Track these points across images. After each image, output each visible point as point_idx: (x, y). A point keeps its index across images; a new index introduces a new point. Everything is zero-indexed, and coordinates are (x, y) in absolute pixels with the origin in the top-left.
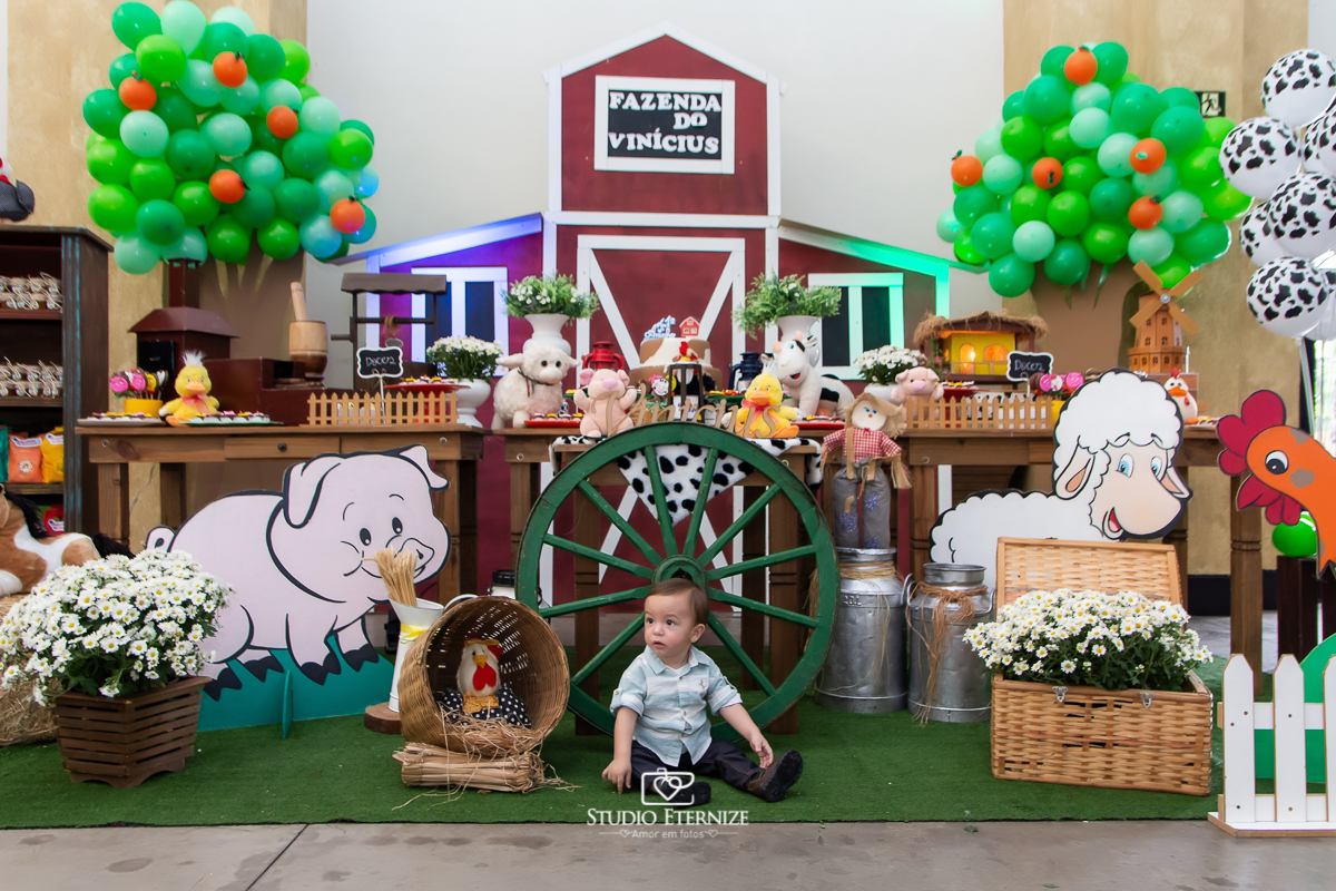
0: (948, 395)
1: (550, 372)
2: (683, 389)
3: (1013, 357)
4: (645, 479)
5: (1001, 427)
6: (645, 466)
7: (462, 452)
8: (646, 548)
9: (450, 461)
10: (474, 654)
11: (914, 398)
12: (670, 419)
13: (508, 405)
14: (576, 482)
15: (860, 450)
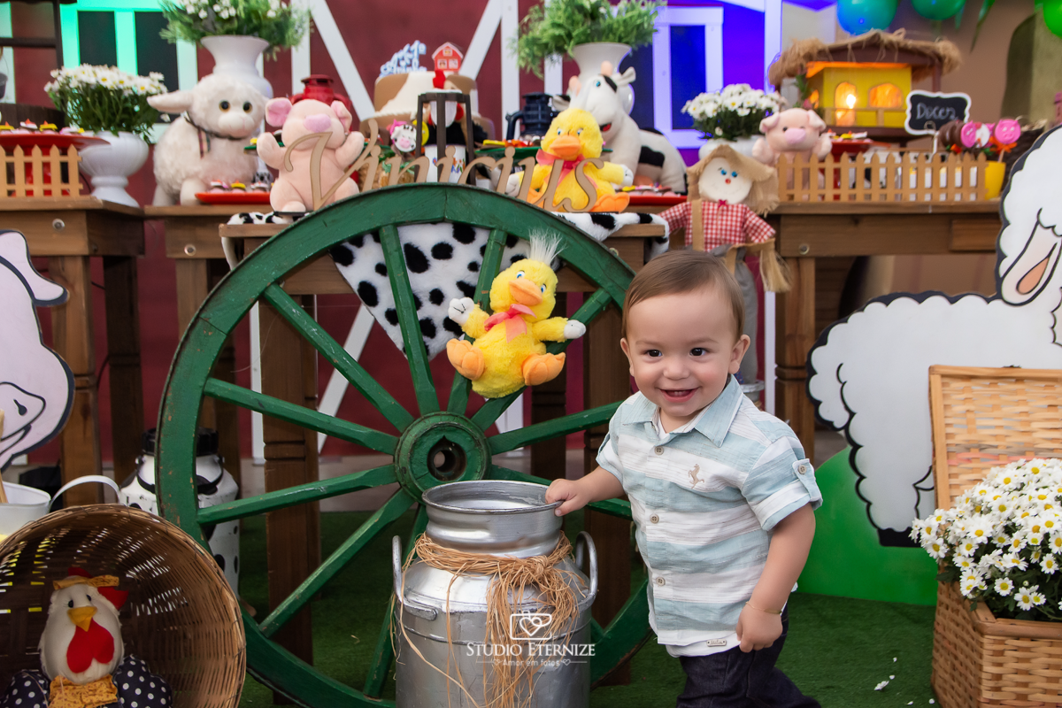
0: (837, 150)
1: (234, 118)
2: (441, 135)
3: (916, 100)
4: (382, 284)
5: (912, 198)
6: (380, 259)
7: (90, 242)
8: (385, 401)
9: (73, 257)
10: (71, 604)
11: (788, 156)
12: (420, 180)
13: (172, 171)
14: (260, 289)
15: (712, 233)
